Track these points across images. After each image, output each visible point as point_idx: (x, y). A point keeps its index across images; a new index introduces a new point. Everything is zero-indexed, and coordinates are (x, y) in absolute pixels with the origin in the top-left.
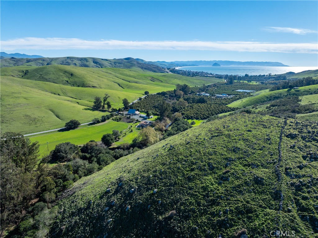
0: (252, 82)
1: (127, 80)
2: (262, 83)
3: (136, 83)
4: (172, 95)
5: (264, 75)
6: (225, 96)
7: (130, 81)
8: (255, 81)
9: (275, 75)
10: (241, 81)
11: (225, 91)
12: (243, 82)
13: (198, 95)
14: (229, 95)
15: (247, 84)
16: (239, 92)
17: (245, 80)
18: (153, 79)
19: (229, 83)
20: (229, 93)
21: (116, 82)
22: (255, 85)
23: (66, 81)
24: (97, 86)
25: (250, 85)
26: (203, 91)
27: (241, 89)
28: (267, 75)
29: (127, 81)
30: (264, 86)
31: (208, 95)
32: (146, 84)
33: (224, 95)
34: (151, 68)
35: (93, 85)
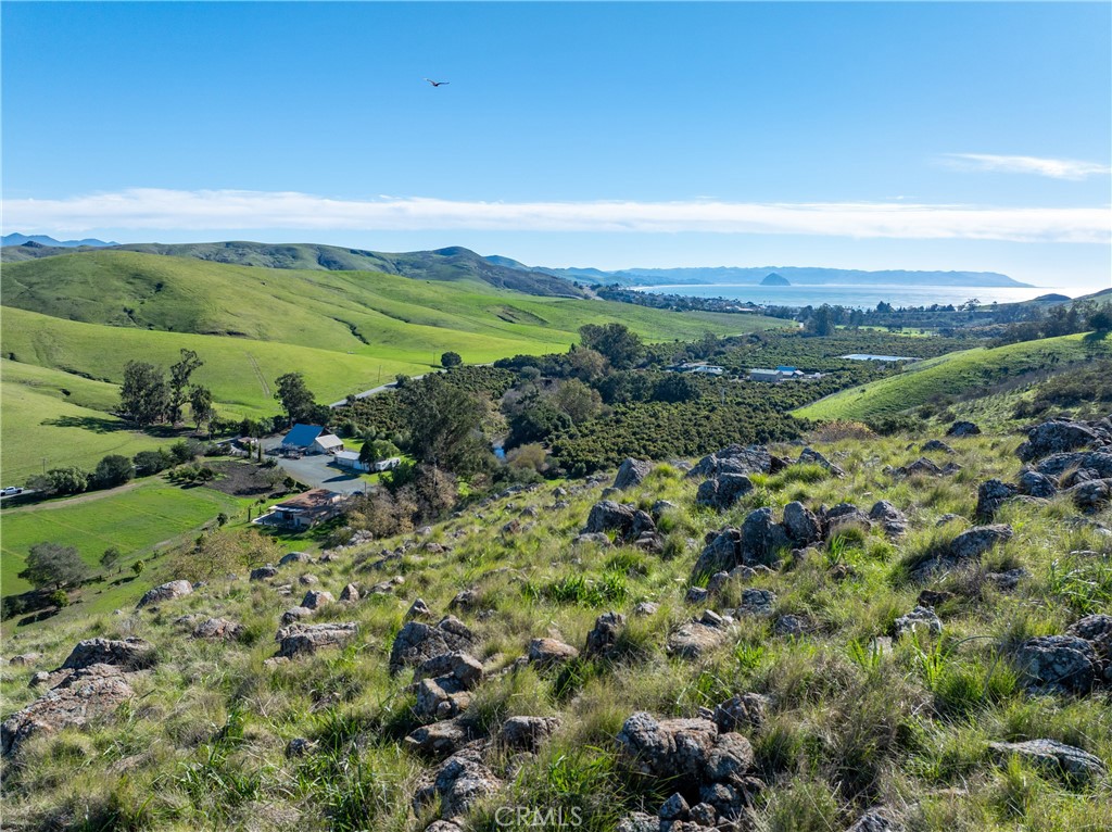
0: (905, 330)
1: (400, 314)
2: (947, 333)
3: (435, 324)
4: (558, 369)
5: (950, 308)
6: (790, 373)
7: (411, 318)
8: (915, 326)
9: (994, 306)
10: (860, 328)
11: (794, 359)
12: (870, 330)
13: (671, 368)
14: (807, 371)
15: (884, 337)
16: (853, 362)
17: (879, 325)
18: (509, 315)
19: (812, 332)
20: (809, 366)
21: (345, 319)
22: (920, 340)
23: (125, 310)
24: (250, 331)
25: (895, 339)
26: (702, 359)
27: (861, 350)
28: (961, 308)
29: (399, 318)
30: (953, 340)
31: (719, 371)
32: (476, 330)
33: (785, 373)
34: (530, 282)
35: (232, 329)
